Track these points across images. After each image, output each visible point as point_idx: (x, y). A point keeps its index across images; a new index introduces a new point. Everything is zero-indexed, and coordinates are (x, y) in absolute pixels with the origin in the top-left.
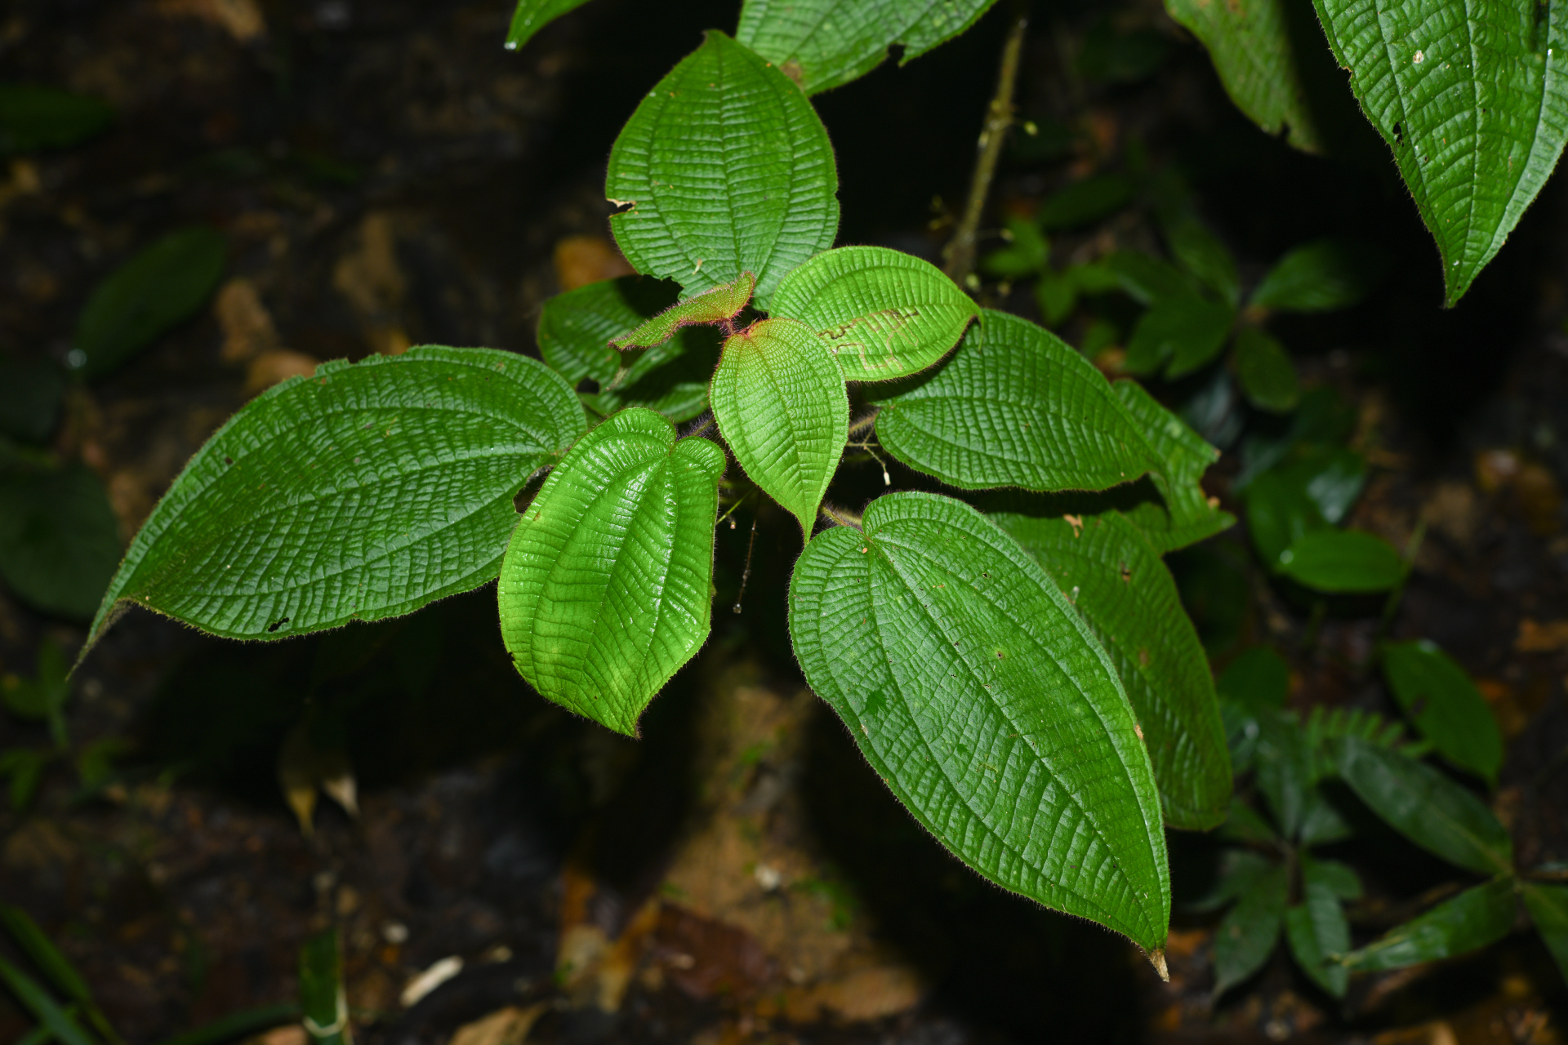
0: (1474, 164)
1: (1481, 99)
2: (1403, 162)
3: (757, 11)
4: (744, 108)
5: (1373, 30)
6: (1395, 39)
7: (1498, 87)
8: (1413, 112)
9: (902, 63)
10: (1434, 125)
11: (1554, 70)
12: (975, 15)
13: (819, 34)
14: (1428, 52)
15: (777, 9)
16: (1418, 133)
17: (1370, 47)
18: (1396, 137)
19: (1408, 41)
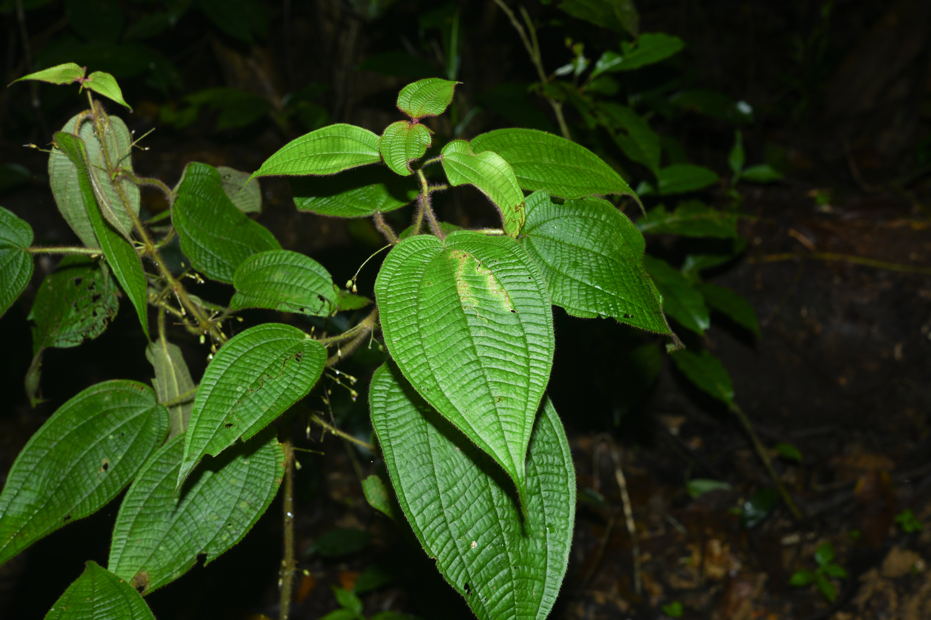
0: (514, 598)
1: (513, 560)
2: (473, 603)
3: (120, 544)
4: (107, 612)
5: (446, 533)
6: (459, 537)
7: (521, 554)
8: (474, 575)
9: (205, 565)
10: (488, 580)
11: (551, 538)
12: (245, 531)
13: (158, 553)
14: (479, 540)
15: (132, 541)
16: (479, 586)
17: (445, 543)
18: (466, 591)
19: (467, 537)
